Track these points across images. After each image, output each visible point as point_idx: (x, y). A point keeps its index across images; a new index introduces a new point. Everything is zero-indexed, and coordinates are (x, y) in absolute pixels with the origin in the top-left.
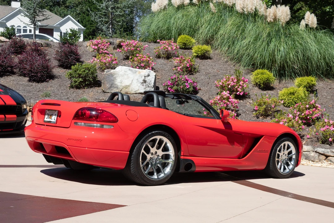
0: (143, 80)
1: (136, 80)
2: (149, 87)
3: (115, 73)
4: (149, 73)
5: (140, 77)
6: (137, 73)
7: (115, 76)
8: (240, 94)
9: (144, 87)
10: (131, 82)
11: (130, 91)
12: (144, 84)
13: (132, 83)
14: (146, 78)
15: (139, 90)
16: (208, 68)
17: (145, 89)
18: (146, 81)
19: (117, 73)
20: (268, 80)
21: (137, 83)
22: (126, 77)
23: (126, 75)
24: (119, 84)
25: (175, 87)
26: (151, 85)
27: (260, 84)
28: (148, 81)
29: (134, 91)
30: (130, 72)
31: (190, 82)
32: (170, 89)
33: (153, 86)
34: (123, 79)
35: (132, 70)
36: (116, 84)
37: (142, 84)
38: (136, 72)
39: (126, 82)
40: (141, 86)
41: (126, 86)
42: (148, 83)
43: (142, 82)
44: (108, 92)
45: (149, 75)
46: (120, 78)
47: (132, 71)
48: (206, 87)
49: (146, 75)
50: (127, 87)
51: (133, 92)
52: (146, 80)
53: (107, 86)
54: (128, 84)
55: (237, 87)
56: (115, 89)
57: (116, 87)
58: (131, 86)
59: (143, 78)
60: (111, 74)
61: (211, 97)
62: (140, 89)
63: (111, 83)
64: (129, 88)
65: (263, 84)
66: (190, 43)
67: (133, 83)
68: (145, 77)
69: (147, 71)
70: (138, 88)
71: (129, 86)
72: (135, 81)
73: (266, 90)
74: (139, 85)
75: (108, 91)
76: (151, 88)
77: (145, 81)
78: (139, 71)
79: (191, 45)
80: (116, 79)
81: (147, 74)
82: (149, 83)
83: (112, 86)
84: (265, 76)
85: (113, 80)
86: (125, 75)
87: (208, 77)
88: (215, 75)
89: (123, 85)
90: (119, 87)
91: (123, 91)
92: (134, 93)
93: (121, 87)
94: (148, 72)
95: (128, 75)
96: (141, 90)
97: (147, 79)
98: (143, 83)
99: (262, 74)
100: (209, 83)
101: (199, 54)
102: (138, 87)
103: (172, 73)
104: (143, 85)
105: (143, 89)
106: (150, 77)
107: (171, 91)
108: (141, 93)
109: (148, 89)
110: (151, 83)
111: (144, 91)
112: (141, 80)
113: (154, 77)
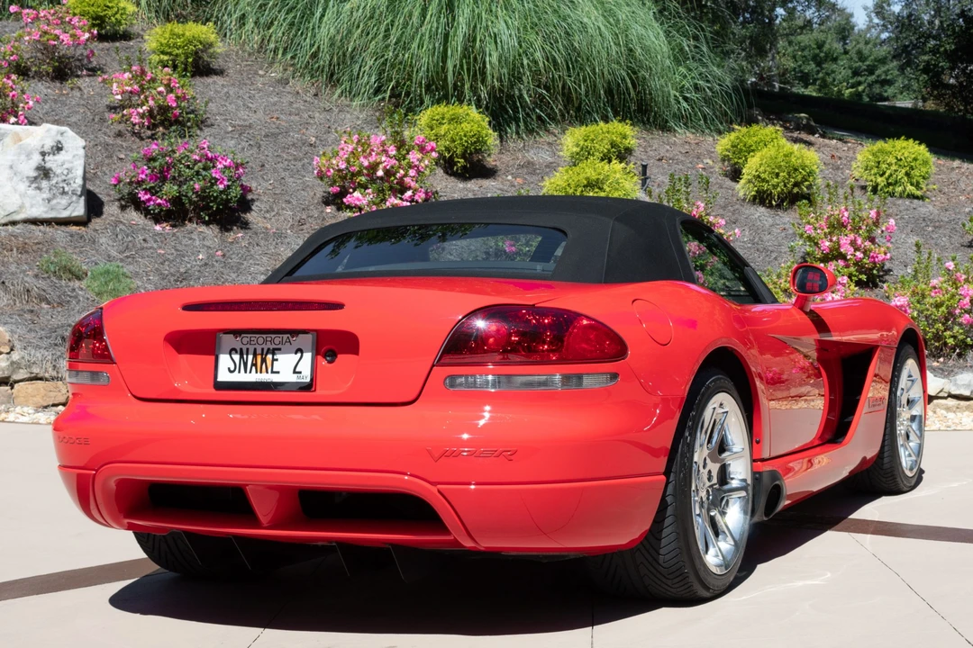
0: (38, 168)
1: (8, 171)
2: (64, 193)
4: (60, 138)
5: (23, 157)
6: (7, 140)
8: (416, 198)
9: (46, 195)
12: (44, 184)
14: (47, 158)
15: (22, 207)
16: (232, 108)
17: (49, 201)
18: (50, 169)
20: (478, 141)
21: (11, 179)
25: (170, 189)
26: (75, 185)
27: (451, 157)
28: (58, 171)
29: (5, 212)
31: (225, 167)
32: (147, 197)
33: (80, 189)
37: (34, 185)
38: (2, 137)
40: (31, 192)
42: (60, 179)
43: (35, 174)
45: (58, 148)
48: (261, 181)
49: (47, 149)
52: (48, 165)
55: (402, 172)
59: (37, 159)
61: (304, 217)
62: (27, 205)
65: (463, 156)
66: (118, 16)
68: (43, 154)
69: (48, 131)
70: (19, 202)
72: (3, 175)
73: (470, 178)
74: (23, 187)
76: (74, 198)
77: (44, 173)
78: (16, 134)
79: (123, 21)
81: (49, 144)
82: (64, 177)
84: (466, 126)
87: (251, 143)
88: (273, 134)
92: (5, 221)
94: (54, 133)
96: (32, 206)
97: (52, 162)
98: (36, 178)
99: (455, 120)
100: (263, 166)
101: (177, 55)
102: (17, 196)
103: (105, 134)
104: (39, 188)
105: (41, 202)
106: (63, 152)
107: (152, 203)
108: (35, 222)
109: (64, 201)
110: (70, 176)
111: (45, 209)
112: (29, 169)
113: (82, 152)
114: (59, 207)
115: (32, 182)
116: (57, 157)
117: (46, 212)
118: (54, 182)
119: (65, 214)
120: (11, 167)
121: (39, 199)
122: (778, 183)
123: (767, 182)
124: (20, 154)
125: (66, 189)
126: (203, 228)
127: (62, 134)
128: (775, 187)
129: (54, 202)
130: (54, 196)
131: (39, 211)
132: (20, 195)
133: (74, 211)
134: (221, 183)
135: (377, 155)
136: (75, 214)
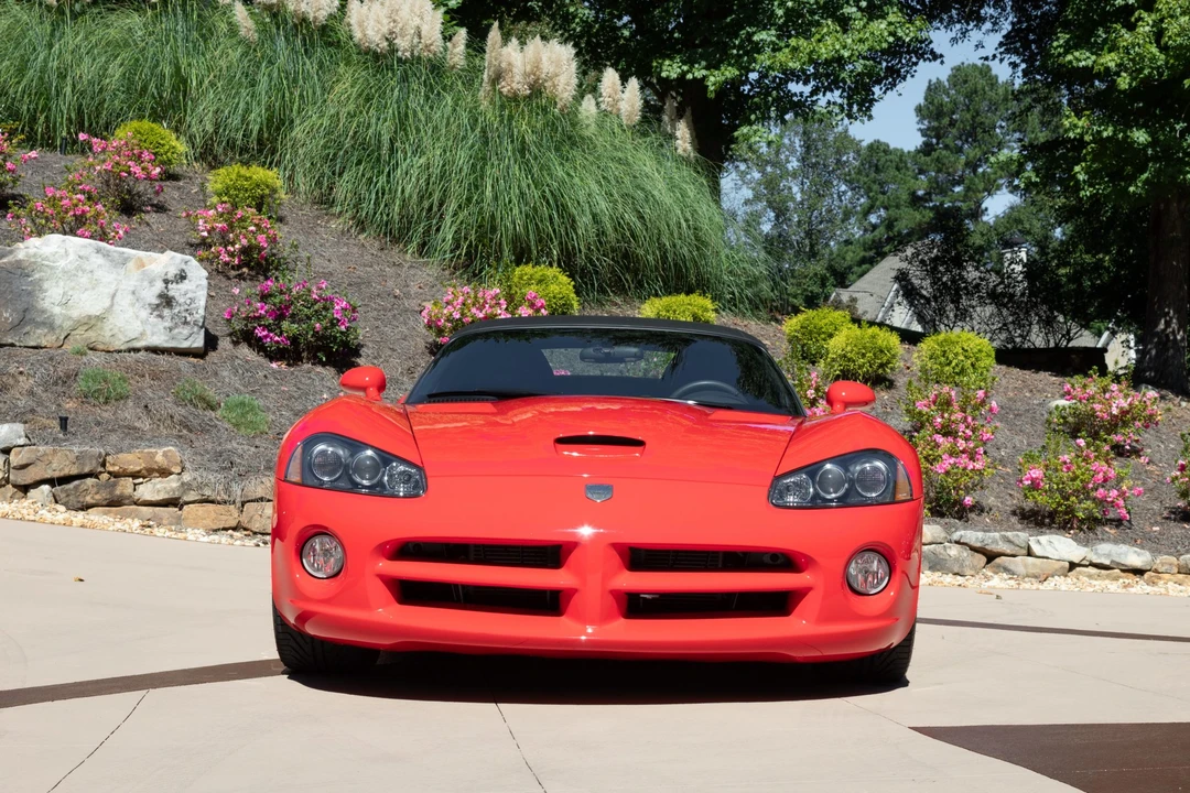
0: (161, 296)
1: (131, 297)
2: (186, 323)
3: (35, 263)
4: (184, 267)
5: (146, 283)
6: (131, 265)
7: (37, 276)
9: (168, 324)
10: (107, 303)
11: (107, 340)
12: (166, 312)
13: (112, 305)
14: (170, 286)
15: (143, 334)
17: (171, 330)
18: (173, 298)
19: (46, 263)
21: (133, 305)
22: (84, 280)
23: (84, 271)
24: (57, 310)
25: (289, 327)
26: (197, 316)
28: (181, 301)
29: (125, 340)
30: (98, 260)
32: (264, 333)
33: (201, 321)
34: (73, 289)
35: (108, 251)
36: (44, 312)
37: (155, 313)
38: (125, 261)
39: (88, 303)
40: (153, 319)
41: (90, 317)
42: (182, 308)
43: (156, 301)
44: (12, 345)
45: (182, 277)
46: (61, 284)
47: (107, 255)
49: (170, 276)
50: (93, 322)
51: (119, 344)
52: (171, 293)
53: (7, 319)
54: (95, 310)
56: (39, 331)
57: (44, 323)
58: (111, 319)
59: (159, 286)
60: (19, 265)
62: (148, 332)
63: (20, 307)
64: (102, 329)
67: (116, 307)
68: (166, 282)
69: (172, 258)
70: (141, 329)
71: (100, 318)
72: (124, 301)
74: (144, 314)
75: (10, 341)
76: (196, 329)
77: (167, 301)
78: (140, 259)
80: (42, 290)
81: (173, 272)
82: (186, 307)
83: (28, 317)
85: (30, 294)
86: (80, 273)
89: (75, 314)
90: (58, 322)
91: (75, 340)
92: (123, 348)
93: (68, 324)
94: (178, 261)
95: (92, 272)
96: (153, 335)
97: (175, 290)
98: (158, 306)
102: (139, 323)
104: (161, 316)
105: (162, 330)
106: (186, 281)
107: (269, 340)
108: (155, 350)
109: (186, 331)
110: (192, 306)
111: (167, 338)
112: (151, 294)
113: (205, 282)
114: (180, 337)
115: (154, 310)
116: (180, 286)
117: (167, 341)
118: (176, 311)
119: (185, 345)
120: (134, 293)
121: (161, 327)
122: (864, 364)
123: (854, 361)
124: (142, 280)
125: (189, 319)
126: (319, 369)
127: (186, 262)
128: (861, 367)
129: (176, 331)
130: (176, 326)
131: (159, 340)
132: (142, 322)
133: (194, 342)
134: (343, 324)
135: (490, 307)
136: (195, 345)
